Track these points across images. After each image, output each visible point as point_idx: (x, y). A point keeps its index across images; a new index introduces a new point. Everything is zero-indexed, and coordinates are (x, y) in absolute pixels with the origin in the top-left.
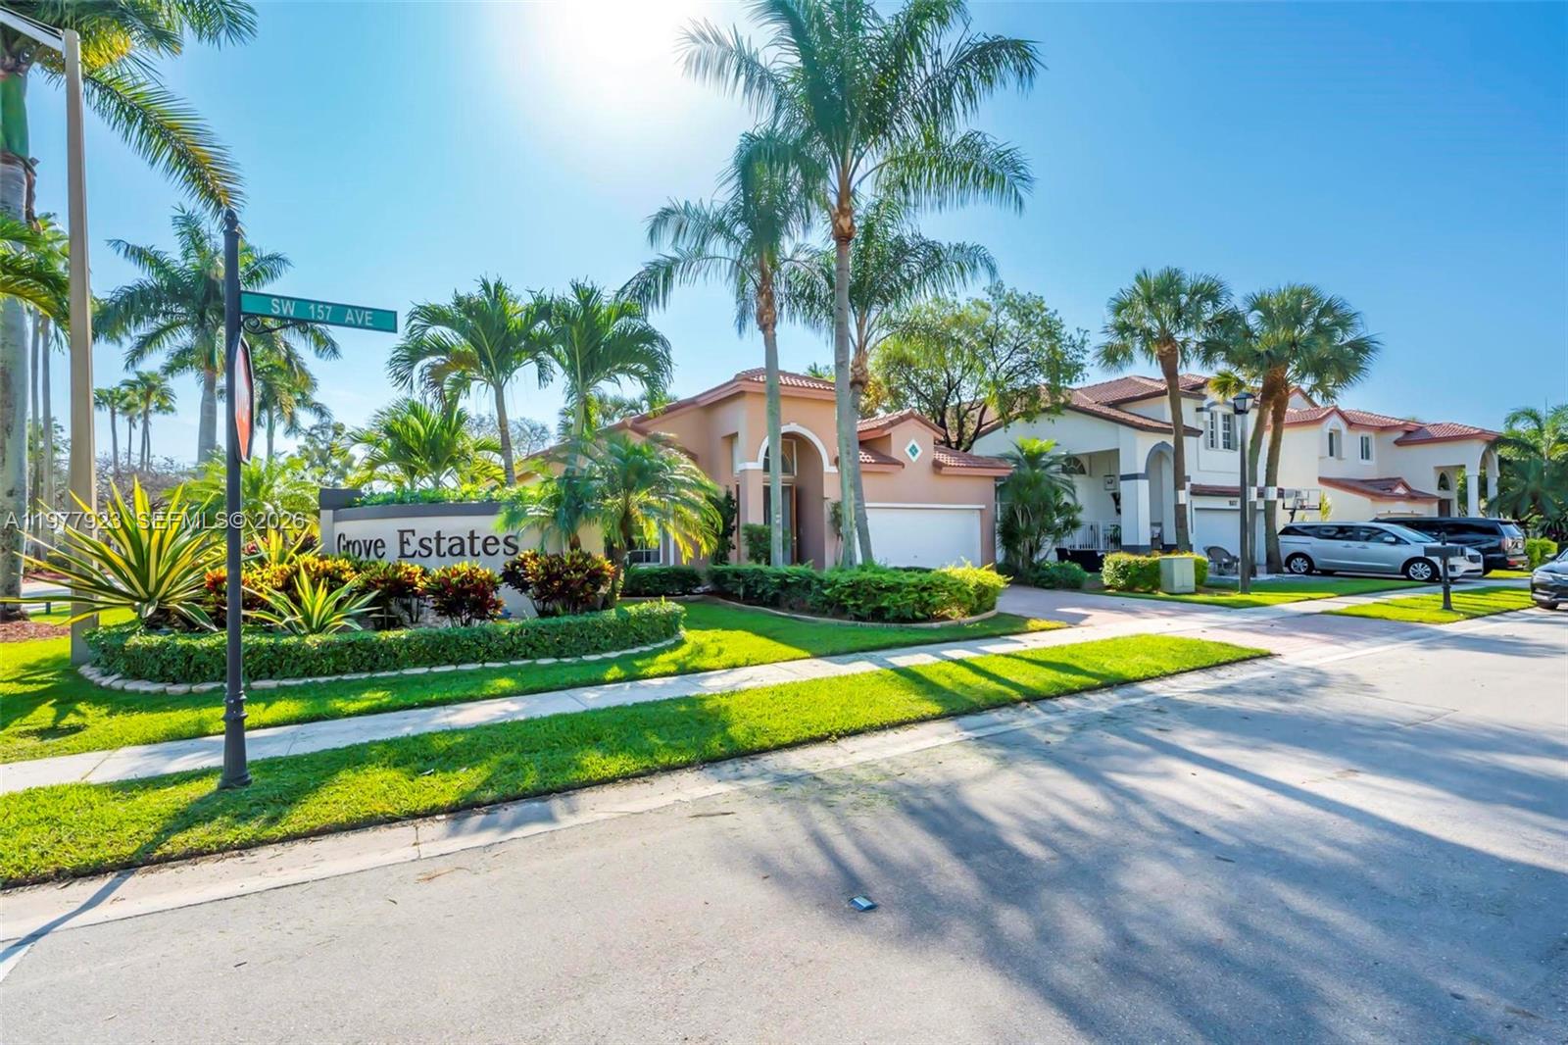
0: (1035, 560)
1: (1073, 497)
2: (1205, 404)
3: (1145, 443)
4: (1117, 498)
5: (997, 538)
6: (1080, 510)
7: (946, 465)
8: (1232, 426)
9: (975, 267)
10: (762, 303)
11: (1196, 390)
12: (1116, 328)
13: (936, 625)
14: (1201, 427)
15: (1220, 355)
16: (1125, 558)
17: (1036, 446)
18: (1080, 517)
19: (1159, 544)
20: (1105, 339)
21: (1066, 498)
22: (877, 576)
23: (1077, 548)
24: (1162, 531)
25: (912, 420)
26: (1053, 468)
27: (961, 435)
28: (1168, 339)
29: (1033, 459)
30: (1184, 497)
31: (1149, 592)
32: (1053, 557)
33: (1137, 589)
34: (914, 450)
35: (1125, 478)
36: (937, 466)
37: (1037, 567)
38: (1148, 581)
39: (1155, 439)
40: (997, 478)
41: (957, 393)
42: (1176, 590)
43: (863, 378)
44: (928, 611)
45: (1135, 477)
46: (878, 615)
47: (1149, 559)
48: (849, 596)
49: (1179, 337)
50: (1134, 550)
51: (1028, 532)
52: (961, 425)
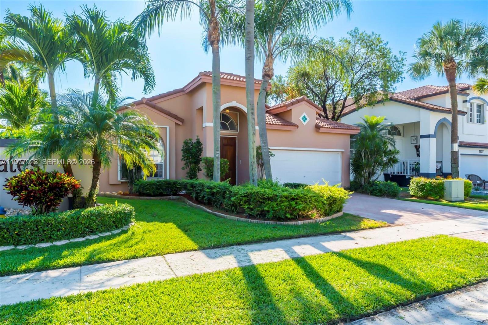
0: (371, 180)
1: (394, 147)
2: (468, 98)
3: (434, 119)
4: (417, 148)
5: (351, 168)
6: (398, 153)
7: (322, 127)
8: (482, 112)
9: (338, 5)
10: (211, 28)
11: (464, 91)
12: (421, 54)
13: (300, 223)
14: (465, 110)
15: (480, 69)
16: (423, 180)
17: (374, 120)
18: (397, 156)
19: (440, 172)
20: (414, 61)
21: (390, 147)
22: (263, 190)
23: (395, 174)
24: (442, 166)
25: (304, 102)
26: (383, 131)
27: (334, 113)
28: (451, 60)
29: (373, 126)
30: (456, 147)
31: (436, 200)
32: (381, 179)
33: (429, 198)
34: (305, 119)
35: (423, 137)
36: (318, 127)
37: (372, 184)
38: (436, 193)
39: (440, 116)
40: (352, 136)
41: (333, 92)
42: (453, 199)
43: (270, 73)
44: (295, 213)
45: (428, 136)
46: (263, 215)
47: (437, 181)
48: (245, 202)
49: (457, 59)
50: (427, 175)
51: (368, 165)
52: (335, 108)
